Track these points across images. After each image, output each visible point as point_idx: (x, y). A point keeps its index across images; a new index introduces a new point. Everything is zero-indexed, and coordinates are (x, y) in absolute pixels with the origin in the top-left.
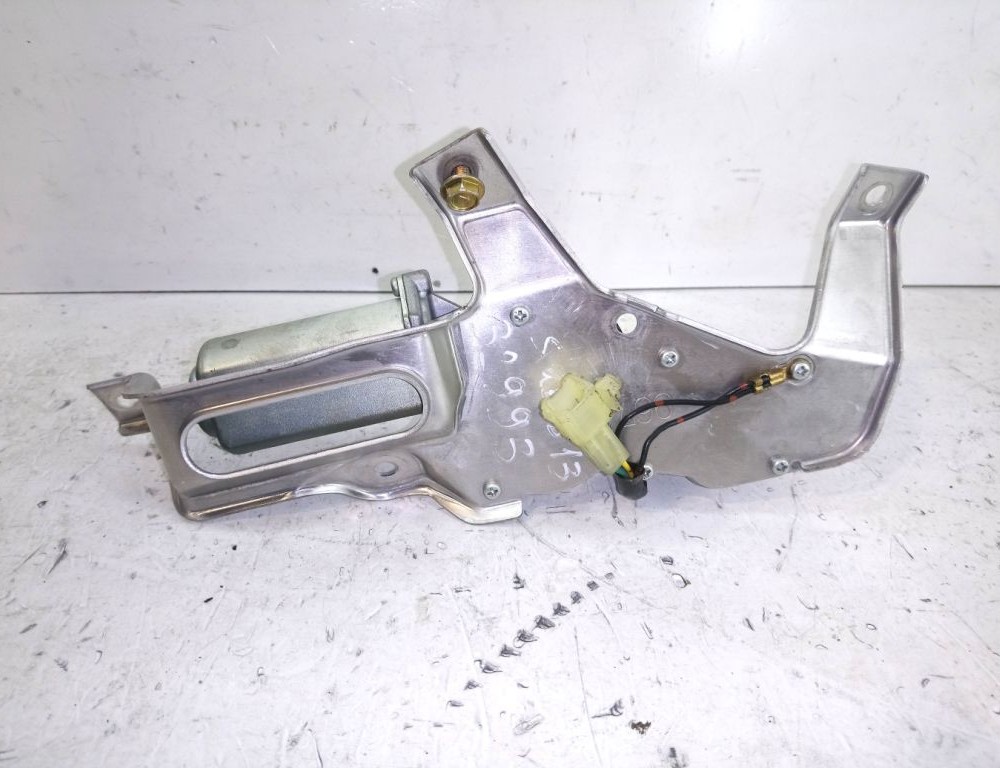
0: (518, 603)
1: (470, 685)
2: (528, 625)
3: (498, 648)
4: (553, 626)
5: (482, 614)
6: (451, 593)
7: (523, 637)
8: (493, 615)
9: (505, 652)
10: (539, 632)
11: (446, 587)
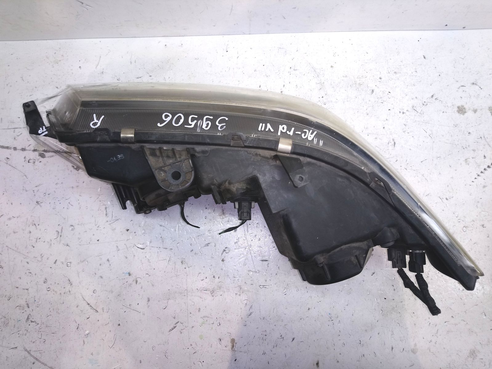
0: (484, 162)
1: (476, 178)
2: (486, 167)
3: (480, 172)
4: (491, 168)
5: (478, 164)
6: (471, 159)
7: (485, 169)
8: (479, 164)
9: (482, 172)
10: (488, 169)
11: (470, 157)
